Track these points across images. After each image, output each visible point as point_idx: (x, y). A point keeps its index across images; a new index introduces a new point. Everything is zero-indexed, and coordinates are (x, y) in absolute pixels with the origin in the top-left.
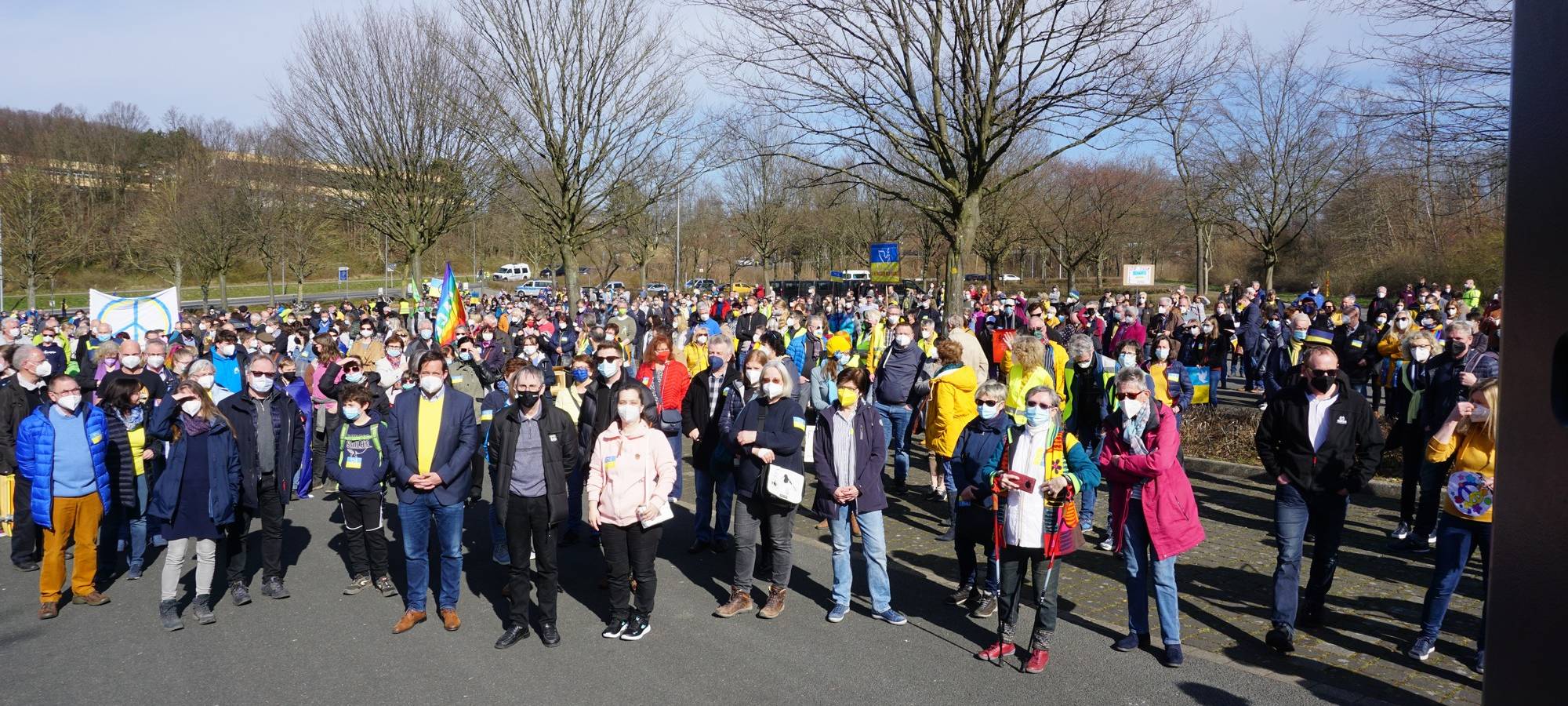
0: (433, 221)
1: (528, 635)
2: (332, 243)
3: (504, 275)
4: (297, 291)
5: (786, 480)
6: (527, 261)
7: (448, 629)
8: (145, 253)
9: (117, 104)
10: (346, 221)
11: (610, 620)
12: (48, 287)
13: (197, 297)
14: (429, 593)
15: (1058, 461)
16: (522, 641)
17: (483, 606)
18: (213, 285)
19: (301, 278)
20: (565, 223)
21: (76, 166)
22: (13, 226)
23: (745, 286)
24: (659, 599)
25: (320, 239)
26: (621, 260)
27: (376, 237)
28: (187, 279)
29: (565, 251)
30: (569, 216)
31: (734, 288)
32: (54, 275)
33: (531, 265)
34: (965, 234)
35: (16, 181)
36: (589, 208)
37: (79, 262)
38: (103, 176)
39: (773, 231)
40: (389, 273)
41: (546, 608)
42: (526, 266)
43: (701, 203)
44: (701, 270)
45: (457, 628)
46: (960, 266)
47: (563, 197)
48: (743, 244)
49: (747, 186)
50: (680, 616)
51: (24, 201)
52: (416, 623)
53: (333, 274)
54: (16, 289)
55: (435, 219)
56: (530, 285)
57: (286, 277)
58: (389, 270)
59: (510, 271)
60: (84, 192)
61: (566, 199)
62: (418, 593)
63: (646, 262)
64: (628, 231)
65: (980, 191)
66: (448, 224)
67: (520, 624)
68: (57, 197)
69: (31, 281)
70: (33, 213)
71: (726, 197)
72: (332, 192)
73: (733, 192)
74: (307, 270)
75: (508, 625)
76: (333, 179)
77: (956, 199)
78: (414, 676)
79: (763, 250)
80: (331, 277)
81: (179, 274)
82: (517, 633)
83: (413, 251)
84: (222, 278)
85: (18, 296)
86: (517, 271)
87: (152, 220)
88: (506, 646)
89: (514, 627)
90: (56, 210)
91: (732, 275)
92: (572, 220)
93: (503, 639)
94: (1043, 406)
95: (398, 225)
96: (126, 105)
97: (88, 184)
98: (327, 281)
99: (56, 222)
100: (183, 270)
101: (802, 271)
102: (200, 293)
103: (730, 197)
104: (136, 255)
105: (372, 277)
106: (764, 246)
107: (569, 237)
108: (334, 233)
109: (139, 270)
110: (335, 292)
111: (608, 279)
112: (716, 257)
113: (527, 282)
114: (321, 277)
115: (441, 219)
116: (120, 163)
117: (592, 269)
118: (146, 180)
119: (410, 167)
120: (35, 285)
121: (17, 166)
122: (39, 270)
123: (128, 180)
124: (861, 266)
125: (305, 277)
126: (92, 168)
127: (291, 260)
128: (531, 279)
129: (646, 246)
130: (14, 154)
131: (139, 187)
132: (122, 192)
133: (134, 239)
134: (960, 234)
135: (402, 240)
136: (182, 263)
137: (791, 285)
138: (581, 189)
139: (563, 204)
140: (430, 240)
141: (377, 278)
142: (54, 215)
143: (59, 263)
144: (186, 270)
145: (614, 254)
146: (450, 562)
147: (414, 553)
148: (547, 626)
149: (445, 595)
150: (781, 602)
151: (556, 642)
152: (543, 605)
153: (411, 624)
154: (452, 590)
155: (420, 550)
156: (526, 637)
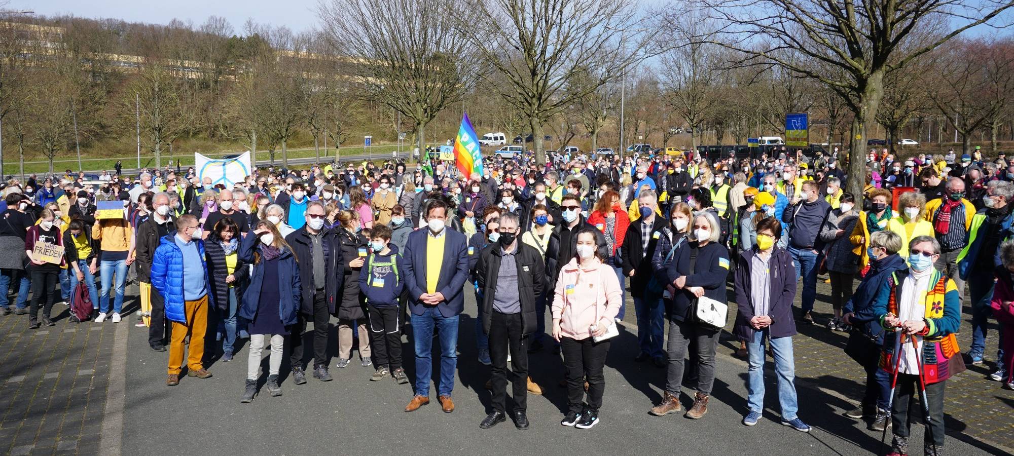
0: (434, 101)
1: (505, 420)
2: (360, 118)
3: (486, 142)
4: (335, 154)
5: (713, 308)
6: (503, 131)
7: (445, 411)
8: (232, 126)
9: (212, 18)
10: (371, 101)
11: (567, 411)
12: (168, 151)
13: (268, 158)
14: (432, 383)
15: (939, 303)
16: (499, 424)
17: (471, 395)
18: (278, 150)
19: (338, 144)
20: (534, 100)
21: (187, 63)
22: (147, 109)
23: (676, 150)
24: (607, 398)
25: (352, 115)
26: (577, 130)
27: (392, 113)
28: (260, 145)
29: (534, 123)
30: (537, 95)
31: (667, 152)
32: (172, 142)
33: (506, 133)
34: (869, 105)
35: (147, 76)
36: (552, 89)
37: (188, 133)
38: (204, 71)
39: (701, 105)
40: (401, 140)
41: (519, 400)
42: (502, 134)
43: (641, 83)
44: (641, 137)
45: (452, 411)
46: (863, 133)
47: (533, 80)
48: (675, 116)
49: (679, 68)
50: (622, 412)
51: (153, 90)
52: (421, 405)
53: (361, 141)
54: (148, 152)
55: (436, 99)
56: (506, 149)
57: (327, 144)
58: (401, 138)
59: (490, 138)
60: (192, 83)
61: (535, 82)
62: (424, 383)
63: (596, 131)
64: (583, 106)
65: (884, 68)
66: (444, 103)
67: (499, 410)
68: (174, 87)
69: (157, 147)
70: (159, 98)
71: (662, 78)
72: (360, 80)
73: (668, 73)
74: (342, 139)
75: (489, 411)
76: (361, 70)
77: (862, 75)
78: (421, 444)
79: (692, 120)
80: (359, 143)
81: (254, 142)
82: (497, 417)
83: (419, 124)
84: (284, 145)
85: (149, 157)
86: (496, 139)
87: (237, 102)
88: (488, 427)
89: (494, 412)
90: (174, 95)
91: (665, 142)
92: (540, 99)
93: (486, 421)
94: (926, 254)
95: (408, 103)
96: (218, 18)
97: (194, 77)
98: (356, 146)
99: (174, 104)
100: (257, 139)
101: (724, 138)
102: (269, 155)
103: (665, 77)
104: (225, 128)
105: (388, 143)
106: (692, 117)
107: (537, 112)
108: (361, 110)
109: (227, 139)
110: (362, 155)
111: (566, 145)
112: (653, 127)
113: (504, 147)
114: (352, 144)
115: (440, 98)
116: (215, 61)
117: (554, 137)
118: (232, 73)
119: (417, 59)
120: (160, 149)
121: (148, 64)
122: (162, 138)
123: (220, 73)
124: (775, 133)
125: (341, 143)
126: (197, 65)
127: (331, 131)
128: (506, 144)
129: (596, 118)
130: (146, 56)
131: (228, 78)
132: (216, 82)
133: (224, 116)
134: (865, 105)
135: (411, 115)
136: (256, 134)
137: (714, 149)
138: (546, 74)
139: (533, 86)
140: (431, 115)
141: (392, 145)
142: (172, 99)
143: (175, 134)
144: (259, 138)
145: (571, 124)
146: (448, 361)
147: (421, 353)
148: (519, 413)
149: (443, 385)
150: (704, 406)
151: (526, 426)
152: (516, 397)
153: (418, 406)
154: (449, 382)
155: (426, 350)
156: (503, 421)
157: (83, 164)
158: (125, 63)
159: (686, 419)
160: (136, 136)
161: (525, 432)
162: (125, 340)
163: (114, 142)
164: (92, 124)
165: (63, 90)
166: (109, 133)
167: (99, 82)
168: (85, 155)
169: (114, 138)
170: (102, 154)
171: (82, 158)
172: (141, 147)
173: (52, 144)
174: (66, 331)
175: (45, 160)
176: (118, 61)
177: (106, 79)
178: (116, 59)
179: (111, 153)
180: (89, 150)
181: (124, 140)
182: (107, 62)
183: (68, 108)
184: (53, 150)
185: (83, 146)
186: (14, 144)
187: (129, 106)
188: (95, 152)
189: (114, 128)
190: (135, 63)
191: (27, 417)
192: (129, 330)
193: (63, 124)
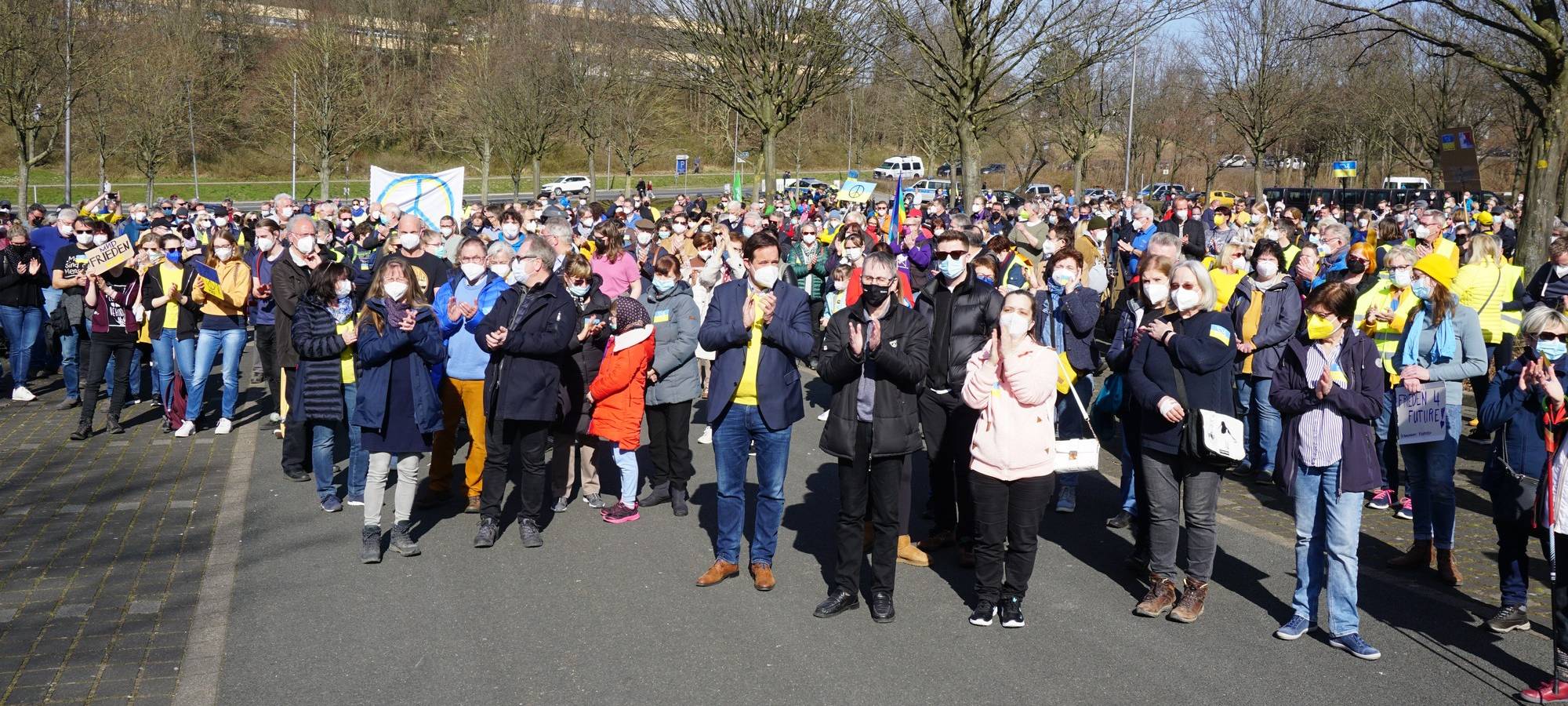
0: (793, 91)
1: (856, 606)
2: (669, 123)
3: (889, 172)
4: (624, 185)
5: (1224, 429)
6: (920, 153)
7: (759, 588)
8: (451, 132)
10: (691, 92)
11: (976, 602)
12: (343, 171)
13: (509, 189)
14: (744, 543)
16: (848, 612)
17: (810, 566)
18: (525, 174)
19: (631, 168)
20: (966, 92)
21: (378, 23)
22: (310, 98)
23: (1230, 196)
25: (655, 117)
26: (1050, 153)
27: (723, 112)
28: (497, 166)
29: (963, 132)
30: (970, 83)
32: (350, 156)
33: (925, 158)
34: (1564, 107)
35: (312, 41)
36: (1000, 70)
37: (378, 142)
38: (406, 35)
39: (1272, 113)
40: (739, 166)
41: (881, 572)
42: (918, 160)
43: (1171, 73)
44: (1166, 172)
45: (770, 588)
46: (1553, 157)
47: (965, 55)
48: (1228, 132)
49: (1237, 45)
50: (1060, 606)
51: (321, 66)
52: (725, 577)
53: (669, 165)
54: (309, 173)
55: (794, 89)
56: (923, 185)
57: (613, 167)
58: (740, 160)
59: (896, 166)
60: (386, 57)
61: (968, 60)
62: (730, 540)
63: (1083, 156)
64: (1061, 113)
66: (813, 94)
67: (848, 589)
68: (357, 61)
69: (325, 163)
70: (330, 80)
71: (1206, 62)
72: (672, 57)
73: (1215, 54)
74: (638, 157)
75: (833, 591)
76: (668, 39)
77: (1553, 52)
78: (711, 635)
79: (1256, 140)
80: (667, 169)
81: (487, 159)
82: (843, 601)
83: (766, 131)
84: (536, 164)
85: (312, 182)
86: (906, 167)
87: (459, 89)
88: (828, 615)
89: (840, 592)
90: (355, 76)
91: (1209, 179)
92: (976, 89)
93: (825, 606)
95: (749, 95)
97: (390, 46)
98: (662, 173)
99: (355, 92)
100: (492, 154)
101: (1320, 174)
102: (510, 184)
103: (1210, 61)
104: (440, 134)
105: (717, 169)
106: (1257, 134)
107: (969, 112)
108: (671, 109)
109: (444, 153)
110: (671, 188)
111: (1030, 181)
112: (1189, 152)
113: (919, 182)
114: (655, 168)
115: (803, 88)
116: (426, 19)
117: (1009, 166)
118: (453, 40)
119: (767, 19)
120: (330, 168)
121: (313, 23)
122: (333, 150)
123: (435, 40)
124: (1413, 170)
125: (635, 166)
126: (396, 26)
127: (619, 145)
128: (924, 178)
129: (1084, 133)
130: (313, 9)
131: (447, 51)
132: (427, 56)
133: (441, 114)
134: (1557, 108)
135: (753, 116)
136: (491, 145)
137: (1297, 195)
138: (988, 44)
139: (964, 66)
140: (788, 116)
141: (724, 172)
142: (352, 82)
143: (355, 142)
144: (495, 153)
145: (1043, 144)
146: (770, 504)
147: (728, 489)
148: (880, 596)
149: (759, 546)
150: (1200, 601)
151: (887, 617)
152: (877, 567)
153: (719, 578)
154: (768, 541)
155: (735, 485)
156: (854, 607)
157: (202, 190)
158: (276, 19)
159: (1168, 622)
160: (291, 145)
161: (889, 628)
162: (249, 461)
163: (255, 153)
164: (219, 121)
165: (174, 63)
166: (245, 138)
167: (232, 51)
168: (206, 175)
169: (253, 147)
170: (234, 174)
171: (202, 180)
172: (298, 163)
173: (153, 152)
174: (155, 443)
175: (140, 181)
176: (265, 15)
177: (245, 47)
178: (261, 14)
179: (248, 173)
180: (211, 165)
181: (271, 150)
182: (248, 18)
183: (180, 94)
184: (153, 163)
185: (203, 160)
186: (91, 151)
187: (282, 94)
188: (222, 169)
189: (256, 129)
190: (293, 21)
191: (86, 563)
192: (256, 446)
193: (171, 121)
